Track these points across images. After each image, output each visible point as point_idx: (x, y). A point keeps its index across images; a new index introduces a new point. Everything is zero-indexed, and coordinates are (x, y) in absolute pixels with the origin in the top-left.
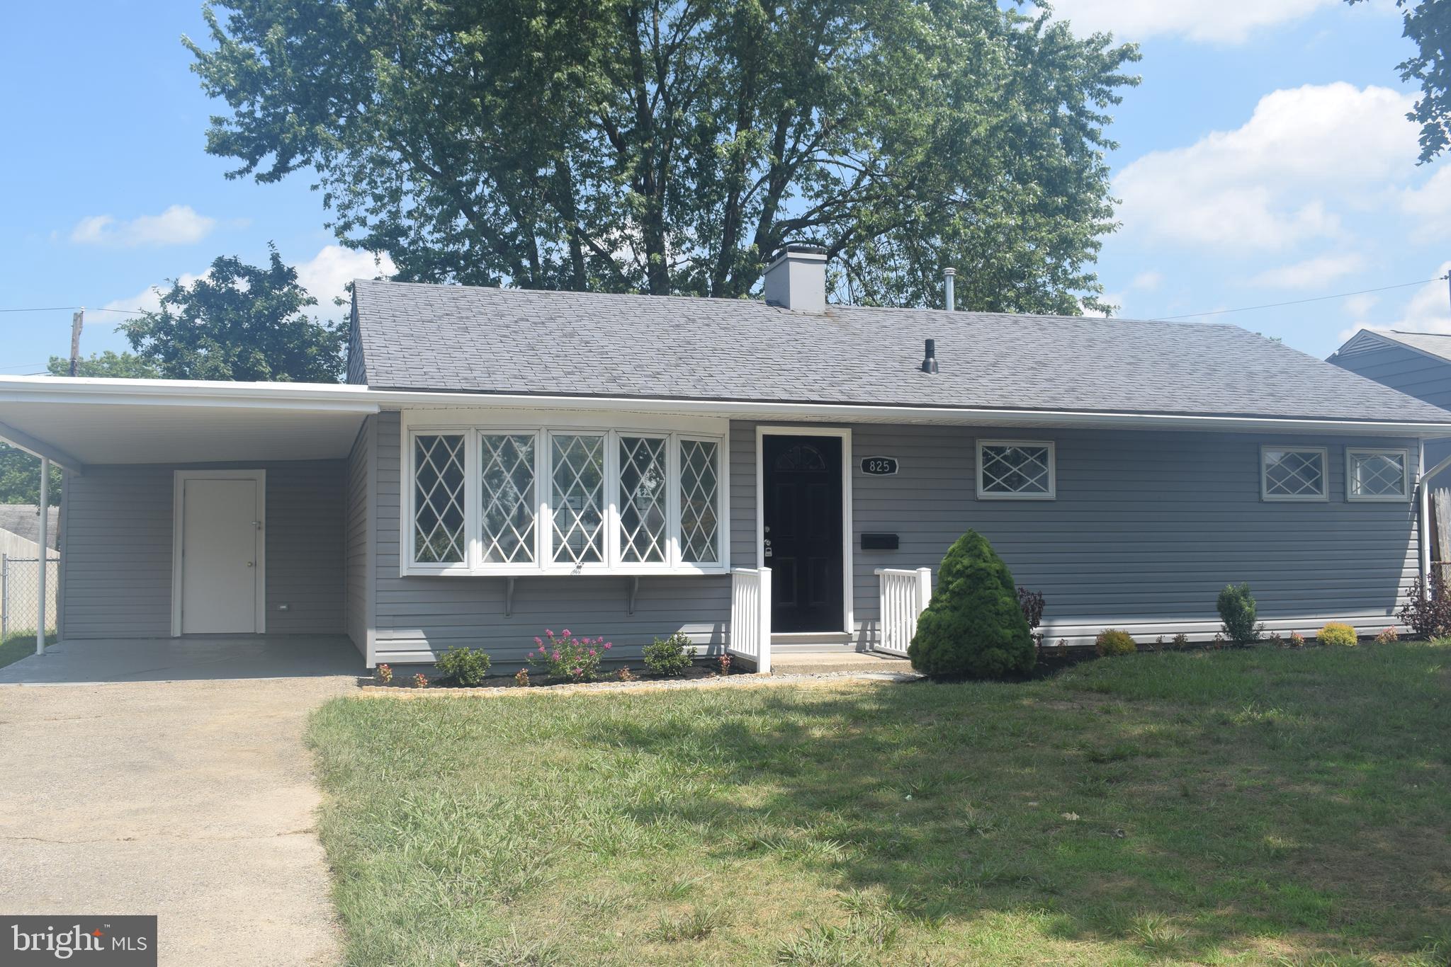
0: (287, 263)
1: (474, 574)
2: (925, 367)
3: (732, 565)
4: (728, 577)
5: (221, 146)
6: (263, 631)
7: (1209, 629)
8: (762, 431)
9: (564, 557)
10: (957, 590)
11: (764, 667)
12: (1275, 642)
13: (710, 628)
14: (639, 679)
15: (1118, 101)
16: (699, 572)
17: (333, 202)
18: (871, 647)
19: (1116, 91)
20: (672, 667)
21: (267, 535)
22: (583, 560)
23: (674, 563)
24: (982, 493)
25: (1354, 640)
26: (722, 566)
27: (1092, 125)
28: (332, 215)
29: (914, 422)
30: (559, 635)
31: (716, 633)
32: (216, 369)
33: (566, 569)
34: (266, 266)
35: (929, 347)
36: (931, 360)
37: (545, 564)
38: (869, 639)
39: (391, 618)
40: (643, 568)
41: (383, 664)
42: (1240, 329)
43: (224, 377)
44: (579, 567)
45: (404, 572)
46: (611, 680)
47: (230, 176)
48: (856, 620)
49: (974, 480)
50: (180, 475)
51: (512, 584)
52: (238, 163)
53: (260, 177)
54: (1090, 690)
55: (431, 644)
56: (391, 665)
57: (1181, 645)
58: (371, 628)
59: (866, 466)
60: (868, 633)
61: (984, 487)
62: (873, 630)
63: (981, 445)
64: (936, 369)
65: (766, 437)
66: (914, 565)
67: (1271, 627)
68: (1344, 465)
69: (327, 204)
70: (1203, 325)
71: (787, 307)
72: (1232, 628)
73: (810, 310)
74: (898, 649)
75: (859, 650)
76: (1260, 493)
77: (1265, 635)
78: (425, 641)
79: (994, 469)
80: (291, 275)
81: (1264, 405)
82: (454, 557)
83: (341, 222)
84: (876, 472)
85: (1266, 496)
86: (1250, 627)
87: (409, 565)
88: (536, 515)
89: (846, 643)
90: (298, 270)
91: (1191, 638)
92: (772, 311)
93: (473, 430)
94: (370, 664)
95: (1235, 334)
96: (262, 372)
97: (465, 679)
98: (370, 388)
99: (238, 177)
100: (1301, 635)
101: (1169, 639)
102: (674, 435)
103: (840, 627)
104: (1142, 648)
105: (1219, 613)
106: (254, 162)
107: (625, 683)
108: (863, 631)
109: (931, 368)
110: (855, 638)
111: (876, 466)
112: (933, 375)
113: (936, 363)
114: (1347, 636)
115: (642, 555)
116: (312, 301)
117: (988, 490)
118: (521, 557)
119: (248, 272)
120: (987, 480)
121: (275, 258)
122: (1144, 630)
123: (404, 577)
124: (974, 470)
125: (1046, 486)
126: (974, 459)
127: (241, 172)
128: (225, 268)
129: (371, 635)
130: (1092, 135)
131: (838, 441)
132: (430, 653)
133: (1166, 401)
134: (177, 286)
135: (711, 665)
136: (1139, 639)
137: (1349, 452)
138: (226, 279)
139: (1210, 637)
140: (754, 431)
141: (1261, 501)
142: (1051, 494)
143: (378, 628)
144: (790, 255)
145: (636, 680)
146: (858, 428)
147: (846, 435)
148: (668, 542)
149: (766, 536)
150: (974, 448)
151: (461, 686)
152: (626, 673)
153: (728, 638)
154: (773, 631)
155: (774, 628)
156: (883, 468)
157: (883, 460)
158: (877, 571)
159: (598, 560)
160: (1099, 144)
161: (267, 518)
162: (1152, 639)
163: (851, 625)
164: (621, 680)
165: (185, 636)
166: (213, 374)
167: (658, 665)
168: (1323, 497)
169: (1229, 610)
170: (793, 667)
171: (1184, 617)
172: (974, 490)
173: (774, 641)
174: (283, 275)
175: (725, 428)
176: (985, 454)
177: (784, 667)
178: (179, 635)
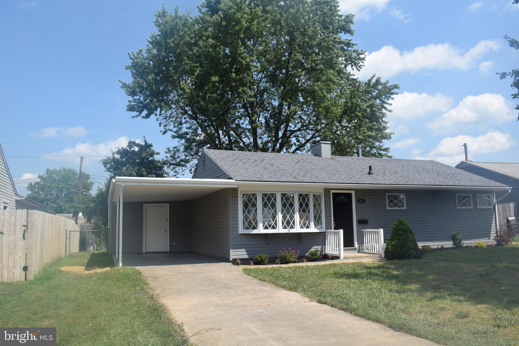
0: (149, 142)
1: (260, 233)
2: (369, 173)
3: (326, 229)
4: (325, 232)
5: (131, 109)
6: (169, 251)
7: (449, 244)
8: (332, 191)
9: (285, 228)
10: (399, 234)
11: (342, 257)
12: (467, 247)
13: (320, 247)
14: (308, 262)
15: (393, 99)
16: (318, 231)
17: (162, 125)
18: (362, 251)
19: (393, 96)
20: (317, 258)
21: (170, 223)
22: (290, 228)
23: (313, 229)
24: (388, 208)
25: (486, 246)
26: (323, 230)
27: (385, 105)
28: (162, 128)
29: (371, 188)
30: (288, 250)
31: (322, 248)
32: (131, 174)
33: (286, 231)
34: (143, 144)
35: (370, 168)
36: (371, 171)
37: (280, 230)
38: (361, 249)
39: (236, 246)
40: (305, 230)
41: (238, 259)
42: (436, 162)
43: (134, 176)
44: (289, 230)
45: (240, 232)
46: (300, 262)
47: (133, 117)
48: (358, 244)
49: (386, 204)
50: (145, 205)
51: (270, 235)
52: (136, 113)
53: (143, 117)
54: (442, 260)
55: (247, 253)
56: (240, 259)
57: (442, 249)
58: (231, 249)
59: (359, 201)
60: (361, 247)
61: (388, 206)
62: (362, 247)
63: (387, 194)
64: (372, 174)
65: (333, 193)
66: (378, 228)
67: (466, 243)
68: (476, 198)
69: (160, 125)
70: (428, 161)
71: (321, 156)
72: (454, 244)
73: (327, 157)
74: (373, 252)
75: (359, 252)
76: (456, 207)
77: (465, 245)
78: (246, 252)
79: (391, 201)
80: (151, 145)
81: (457, 183)
82: (254, 228)
83: (165, 131)
84: (361, 203)
85: (458, 207)
86: (460, 243)
87: (241, 231)
88: (277, 216)
89: (355, 250)
90: (153, 144)
91: (445, 246)
92: (317, 158)
93: (259, 192)
94: (231, 259)
95: (436, 163)
96: (144, 175)
97: (263, 262)
98: (235, 180)
99: (136, 117)
100: (473, 245)
101: (440, 247)
102: (311, 193)
103: (353, 246)
104: (435, 250)
105: (451, 240)
106: (141, 113)
107: (304, 263)
108: (359, 247)
109: (371, 173)
110: (357, 249)
111: (361, 201)
112: (372, 175)
113: (372, 172)
114: (484, 245)
115: (305, 227)
116: (158, 153)
117: (389, 207)
118: (274, 228)
119: (138, 145)
120: (389, 205)
121: (145, 141)
122: (434, 245)
123: (240, 234)
124: (386, 201)
125: (403, 206)
126: (385, 198)
127: (136, 116)
128: (131, 144)
129: (231, 251)
130: (386, 108)
131: (350, 194)
132: (247, 256)
133: (433, 182)
134: (119, 149)
135: (325, 257)
136: (432, 247)
137: (477, 195)
138: (132, 147)
139: (451, 246)
140: (330, 191)
141: (457, 209)
142: (405, 208)
143: (233, 249)
144: (322, 142)
145: (307, 262)
146: (357, 191)
147: (353, 193)
148: (311, 223)
149: (334, 221)
150: (385, 196)
151: (262, 265)
152: (304, 260)
153: (325, 250)
154: (344, 247)
155: (344, 246)
156: (363, 201)
157: (363, 199)
158: (362, 230)
159: (294, 228)
160: (388, 111)
161: (170, 218)
162: (436, 247)
163: (356, 245)
164: (303, 262)
165: (146, 253)
166: (130, 175)
167: (313, 257)
168: (471, 207)
169: (454, 238)
170: (350, 257)
171: (439, 241)
172: (386, 207)
173: (344, 250)
174: (148, 146)
175: (323, 191)
176: (388, 197)
177: (347, 257)
178: (145, 252)
